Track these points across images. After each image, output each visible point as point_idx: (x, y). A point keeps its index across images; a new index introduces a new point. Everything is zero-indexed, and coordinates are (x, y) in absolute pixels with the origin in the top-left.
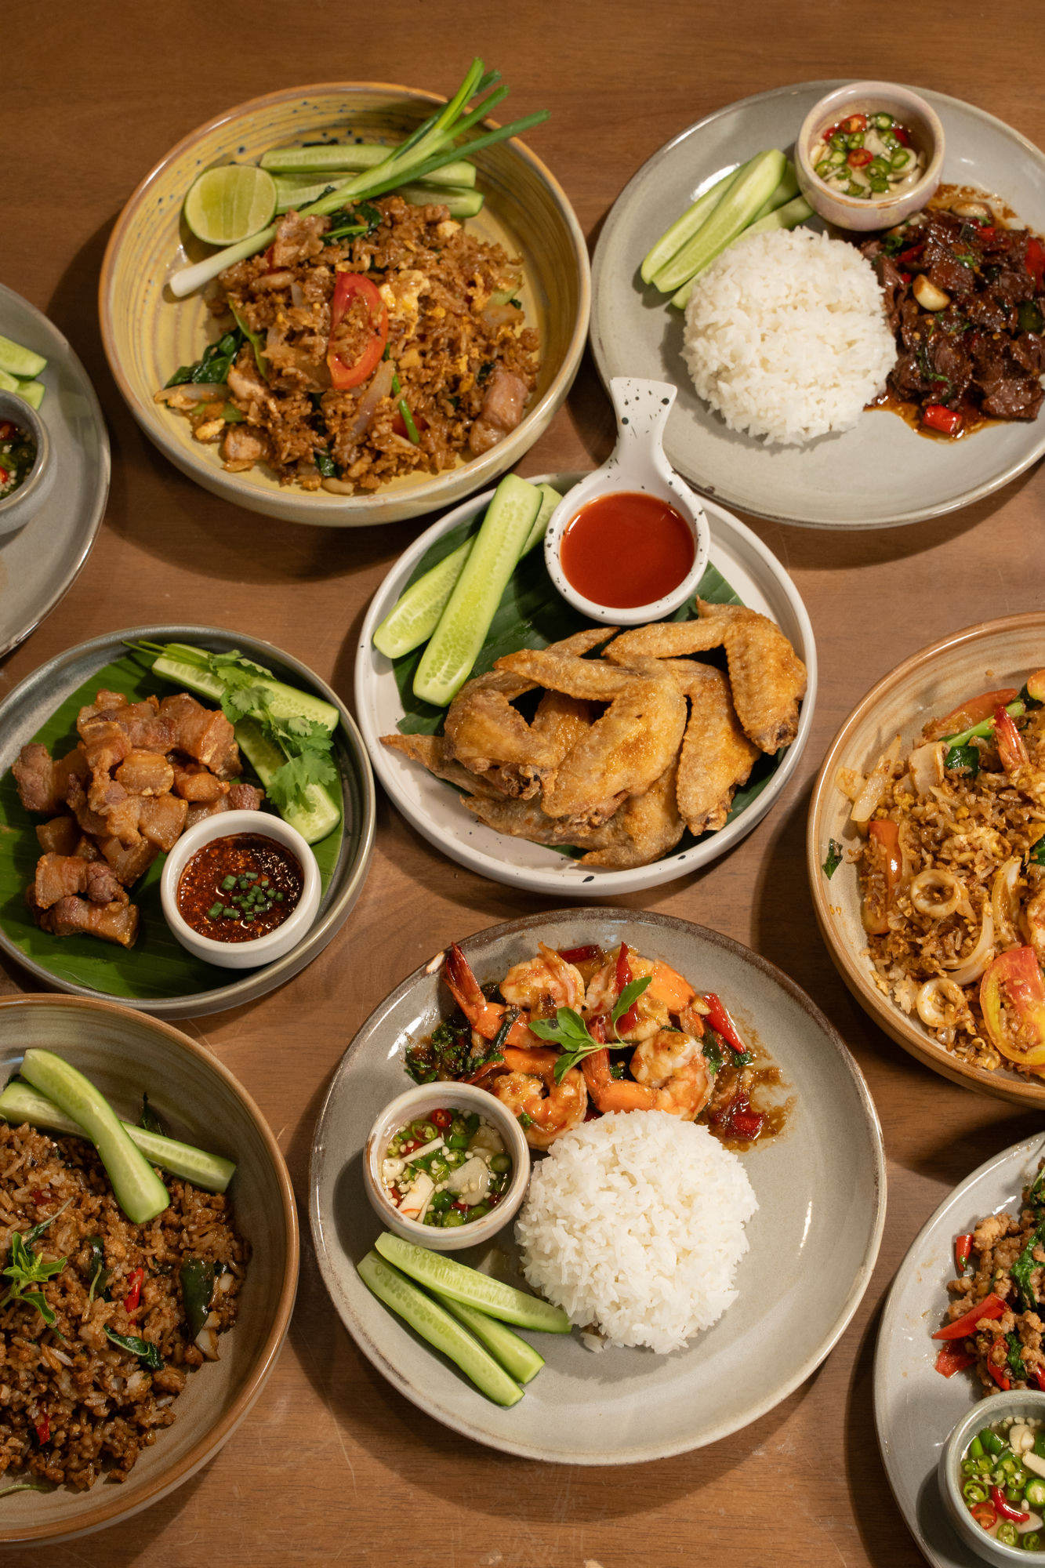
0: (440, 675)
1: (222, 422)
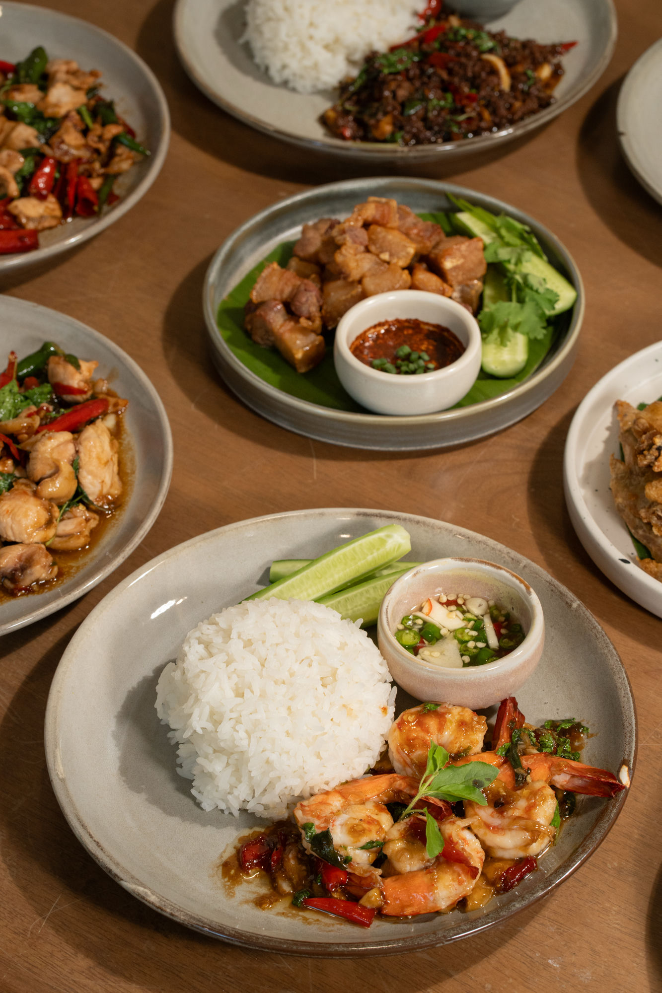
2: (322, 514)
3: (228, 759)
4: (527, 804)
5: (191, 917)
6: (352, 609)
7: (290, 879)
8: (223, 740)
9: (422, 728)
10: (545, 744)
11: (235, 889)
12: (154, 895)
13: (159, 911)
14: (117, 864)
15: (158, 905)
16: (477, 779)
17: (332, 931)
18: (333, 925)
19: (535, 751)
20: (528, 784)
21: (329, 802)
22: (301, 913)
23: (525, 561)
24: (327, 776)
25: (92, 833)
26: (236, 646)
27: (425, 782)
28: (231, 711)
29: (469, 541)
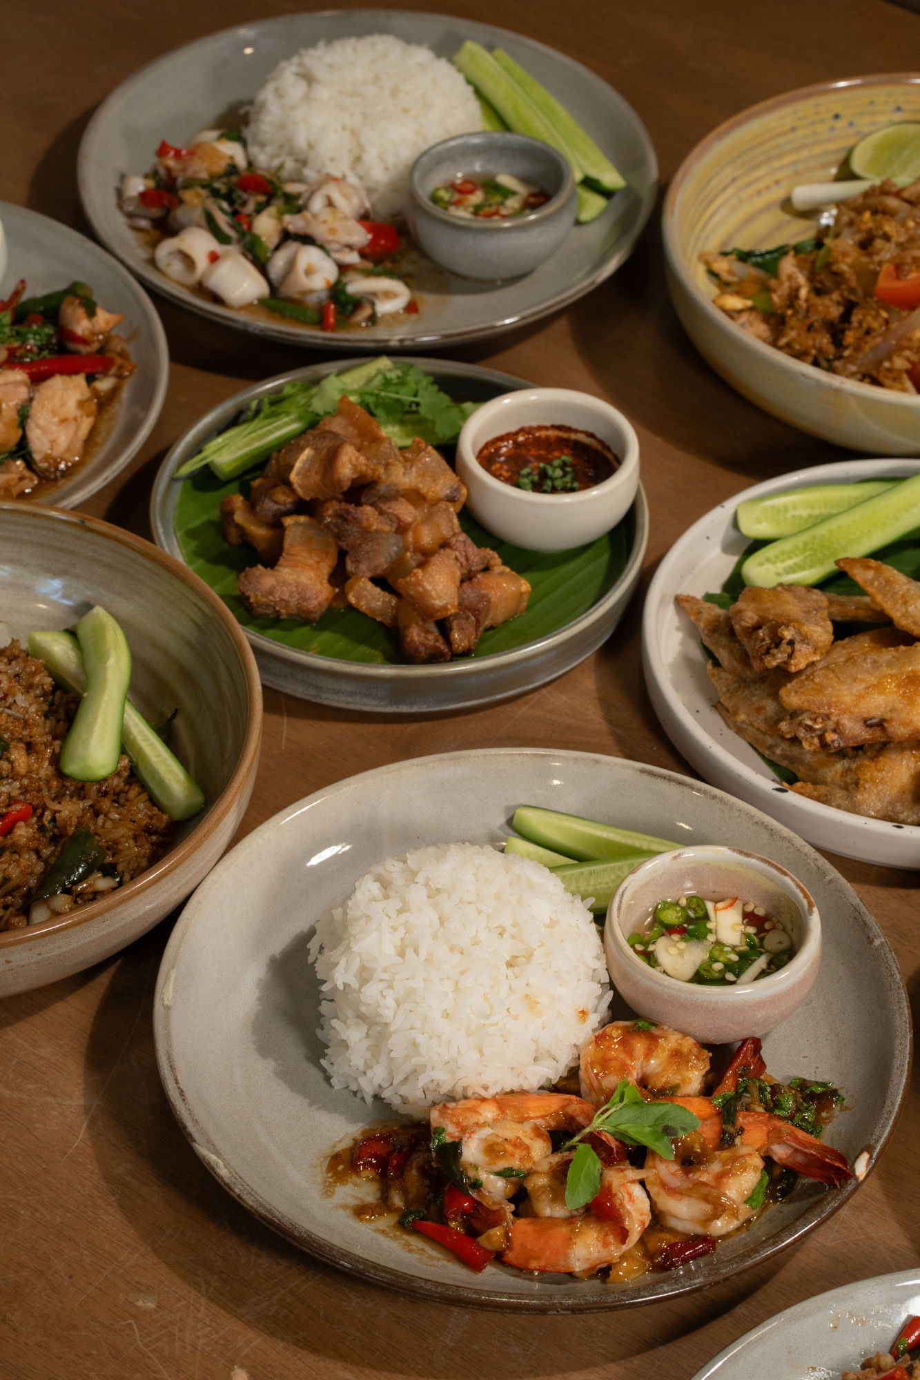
0: (780, 566)
1: (749, 303)
2: (597, 762)
3: (368, 1030)
4: (721, 1169)
5: (261, 1205)
6: (595, 885)
7: (405, 1192)
8: (365, 1005)
9: (625, 1047)
10: (782, 1105)
11: (336, 1189)
12: (226, 1167)
13: (227, 1188)
14: (196, 1122)
15: (227, 1180)
16: (670, 1124)
17: (434, 1266)
18: (439, 1259)
19: (761, 1110)
20: (735, 1145)
21: (481, 1110)
22: (405, 1237)
23: (833, 875)
24: (486, 1078)
25: (179, 1078)
26: (417, 895)
27: (603, 1113)
28: (385, 970)
29: (772, 835)
